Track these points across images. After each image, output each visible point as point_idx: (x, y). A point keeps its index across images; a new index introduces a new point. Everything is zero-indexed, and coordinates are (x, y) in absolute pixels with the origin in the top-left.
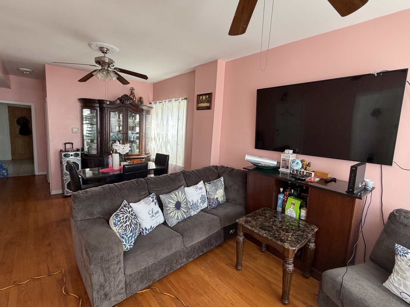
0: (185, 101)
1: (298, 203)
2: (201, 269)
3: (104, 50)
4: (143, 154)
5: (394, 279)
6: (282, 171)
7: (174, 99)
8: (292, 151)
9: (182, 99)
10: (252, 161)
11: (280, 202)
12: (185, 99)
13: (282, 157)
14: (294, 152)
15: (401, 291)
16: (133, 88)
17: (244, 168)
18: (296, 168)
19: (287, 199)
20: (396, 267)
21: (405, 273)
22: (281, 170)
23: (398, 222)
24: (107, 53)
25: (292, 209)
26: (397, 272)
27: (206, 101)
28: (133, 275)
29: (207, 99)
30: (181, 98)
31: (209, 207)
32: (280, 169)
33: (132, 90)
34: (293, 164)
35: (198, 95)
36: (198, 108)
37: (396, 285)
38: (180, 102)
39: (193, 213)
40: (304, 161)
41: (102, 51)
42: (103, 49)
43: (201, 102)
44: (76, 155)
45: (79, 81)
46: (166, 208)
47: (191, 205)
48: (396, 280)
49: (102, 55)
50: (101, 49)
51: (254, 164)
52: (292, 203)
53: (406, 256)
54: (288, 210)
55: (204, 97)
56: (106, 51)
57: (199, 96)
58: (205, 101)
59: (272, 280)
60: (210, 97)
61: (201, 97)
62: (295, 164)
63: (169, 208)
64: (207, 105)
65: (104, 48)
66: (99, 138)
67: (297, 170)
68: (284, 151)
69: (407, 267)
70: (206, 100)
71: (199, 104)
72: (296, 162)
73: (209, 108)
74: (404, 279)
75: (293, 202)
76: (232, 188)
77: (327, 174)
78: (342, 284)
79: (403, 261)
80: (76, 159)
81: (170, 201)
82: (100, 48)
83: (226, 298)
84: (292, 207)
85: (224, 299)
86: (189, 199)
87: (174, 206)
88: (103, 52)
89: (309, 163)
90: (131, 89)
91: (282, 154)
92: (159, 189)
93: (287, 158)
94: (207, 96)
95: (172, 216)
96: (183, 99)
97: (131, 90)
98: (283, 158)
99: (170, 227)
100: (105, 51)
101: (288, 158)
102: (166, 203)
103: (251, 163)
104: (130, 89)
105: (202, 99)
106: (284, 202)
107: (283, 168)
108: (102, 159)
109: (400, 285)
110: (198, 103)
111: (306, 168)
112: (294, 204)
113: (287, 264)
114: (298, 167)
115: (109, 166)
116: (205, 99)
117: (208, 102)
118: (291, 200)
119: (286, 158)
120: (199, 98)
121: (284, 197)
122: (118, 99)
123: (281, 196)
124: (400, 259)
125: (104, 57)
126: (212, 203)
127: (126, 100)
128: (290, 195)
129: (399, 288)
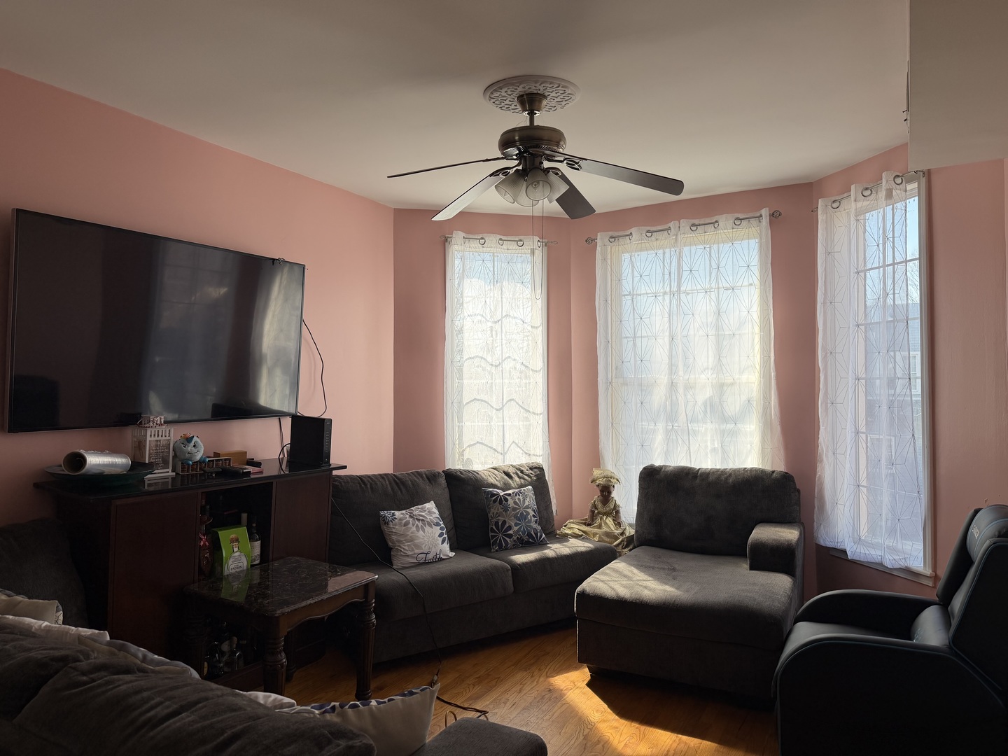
1: (243, 532)
5: (404, 549)
6: (150, 479)
13: (148, 439)
15: (417, 556)
19: (217, 538)
20: (394, 538)
21: (407, 535)
22: (151, 474)
25: (238, 554)
37: (410, 553)
48: (407, 548)
52: (232, 539)
53: (395, 519)
62: (191, 448)
69: (403, 528)
72: (193, 443)
74: (412, 540)
75: (233, 536)
84: (236, 549)
93: (163, 437)
98: (154, 439)
106: (207, 550)
109: (413, 549)
112: (237, 540)
119: (160, 438)
128: (216, 528)
129: (415, 554)
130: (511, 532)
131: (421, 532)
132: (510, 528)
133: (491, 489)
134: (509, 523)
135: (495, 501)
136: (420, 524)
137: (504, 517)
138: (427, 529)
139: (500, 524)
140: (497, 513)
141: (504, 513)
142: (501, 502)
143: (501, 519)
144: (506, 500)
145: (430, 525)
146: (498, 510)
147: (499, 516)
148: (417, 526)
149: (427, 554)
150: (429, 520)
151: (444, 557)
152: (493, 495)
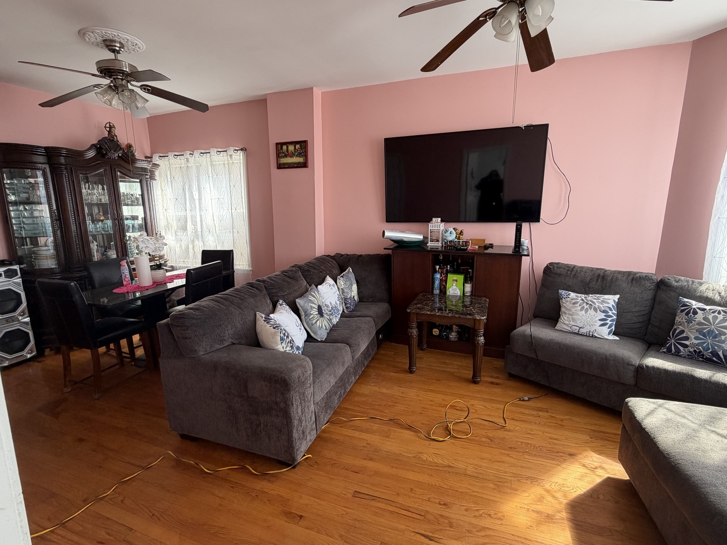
0: (241, 153)
1: (460, 278)
2: (371, 386)
3: (116, 46)
4: (156, 259)
5: (564, 319)
6: (430, 246)
7: (215, 150)
8: (440, 219)
9: (235, 150)
10: (393, 238)
11: (437, 283)
12: (242, 150)
13: (430, 228)
14: (442, 221)
15: (571, 326)
16: (111, 124)
17: (385, 249)
18: (450, 238)
19: (446, 277)
20: (563, 309)
21: (571, 311)
22: (430, 244)
23: (553, 273)
24: (120, 53)
25: (455, 287)
26: (565, 313)
27: (296, 154)
28: (319, 403)
29: (298, 150)
30: (232, 149)
31: (347, 311)
32: (428, 243)
33: (110, 127)
34: (446, 234)
35: (277, 144)
36: (280, 166)
37: (567, 323)
38: (231, 156)
39: (334, 320)
40: (457, 230)
41: (110, 47)
42: (114, 44)
43: (286, 156)
44: (10, 273)
45: (39, 105)
46: (309, 316)
47: (330, 309)
48: (566, 318)
49: (111, 56)
50: (109, 44)
51: (395, 241)
52: (454, 280)
53: (569, 297)
54: (450, 290)
55: (291, 148)
56: (120, 47)
57: (279, 145)
58: (294, 154)
59: (452, 370)
60: (303, 147)
61: (285, 147)
62: (448, 234)
63: (312, 316)
64: (301, 160)
65: (115, 41)
66: (59, 232)
67: (451, 241)
68: (432, 220)
69: (572, 305)
70: (295, 152)
71: (281, 159)
72: (449, 232)
73: (304, 165)
74: (572, 315)
75: (455, 278)
76: (367, 280)
77: (484, 240)
78: (531, 335)
79: (567, 302)
80: (11, 282)
81: (312, 305)
82: (104, 41)
83: (421, 399)
84: (454, 285)
85: (420, 400)
86: (326, 301)
87: (317, 313)
88: (114, 51)
89: (461, 232)
90: (108, 125)
91: (430, 224)
92: (286, 293)
93: (437, 228)
94: (298, 146)
95: (319, 326)
96: (237, 150)
97: (108, 129)
98: (432, 228)
99: (322, 342)
100: (117, 49)
101: (439, 228)
102: (308, 309)
103: (390, 240)
104: (105, 127)
105: (287, 150)
106: (444, 282)
107: (433, 241)
108: (86, 273)
109: (570, 321)
110: (278, 156)
111: (459, 237)
112: (456, 281)
113: (479, 336)
114: (452, 237)
115: (125, 283)
116: (293, 151)
117: (299, 155)
118: (451, 277)
119: (435, 228)
120: (280, 149)
121: (441, 276)
122: (93, 146)
123: (438, 276)
124: (565, 301)
125: (116, 59)
126: (350, 304)
127: (111, 150)
128: (447, 272)
129: (569, 324)
130: (687, 343)
131: (583, 312)
132: (687, 338)
133: (687, 300)
134: (687, 333)
135: (682, 311)
136: (586, 307)
137: (684, 327)
138: (592, 312)
139: (677, 331)
140: (680, 322)
141: (686, 323)
142: (687, 314)
143: (681, 328)
144: (695, 313)
145: (595, 310)
146: (682, 319)
147: (680, 325)
148: (583, 307)
149: (580, 328)
150: (596, 306)
151: (598, 336)
152: (685, 305)
